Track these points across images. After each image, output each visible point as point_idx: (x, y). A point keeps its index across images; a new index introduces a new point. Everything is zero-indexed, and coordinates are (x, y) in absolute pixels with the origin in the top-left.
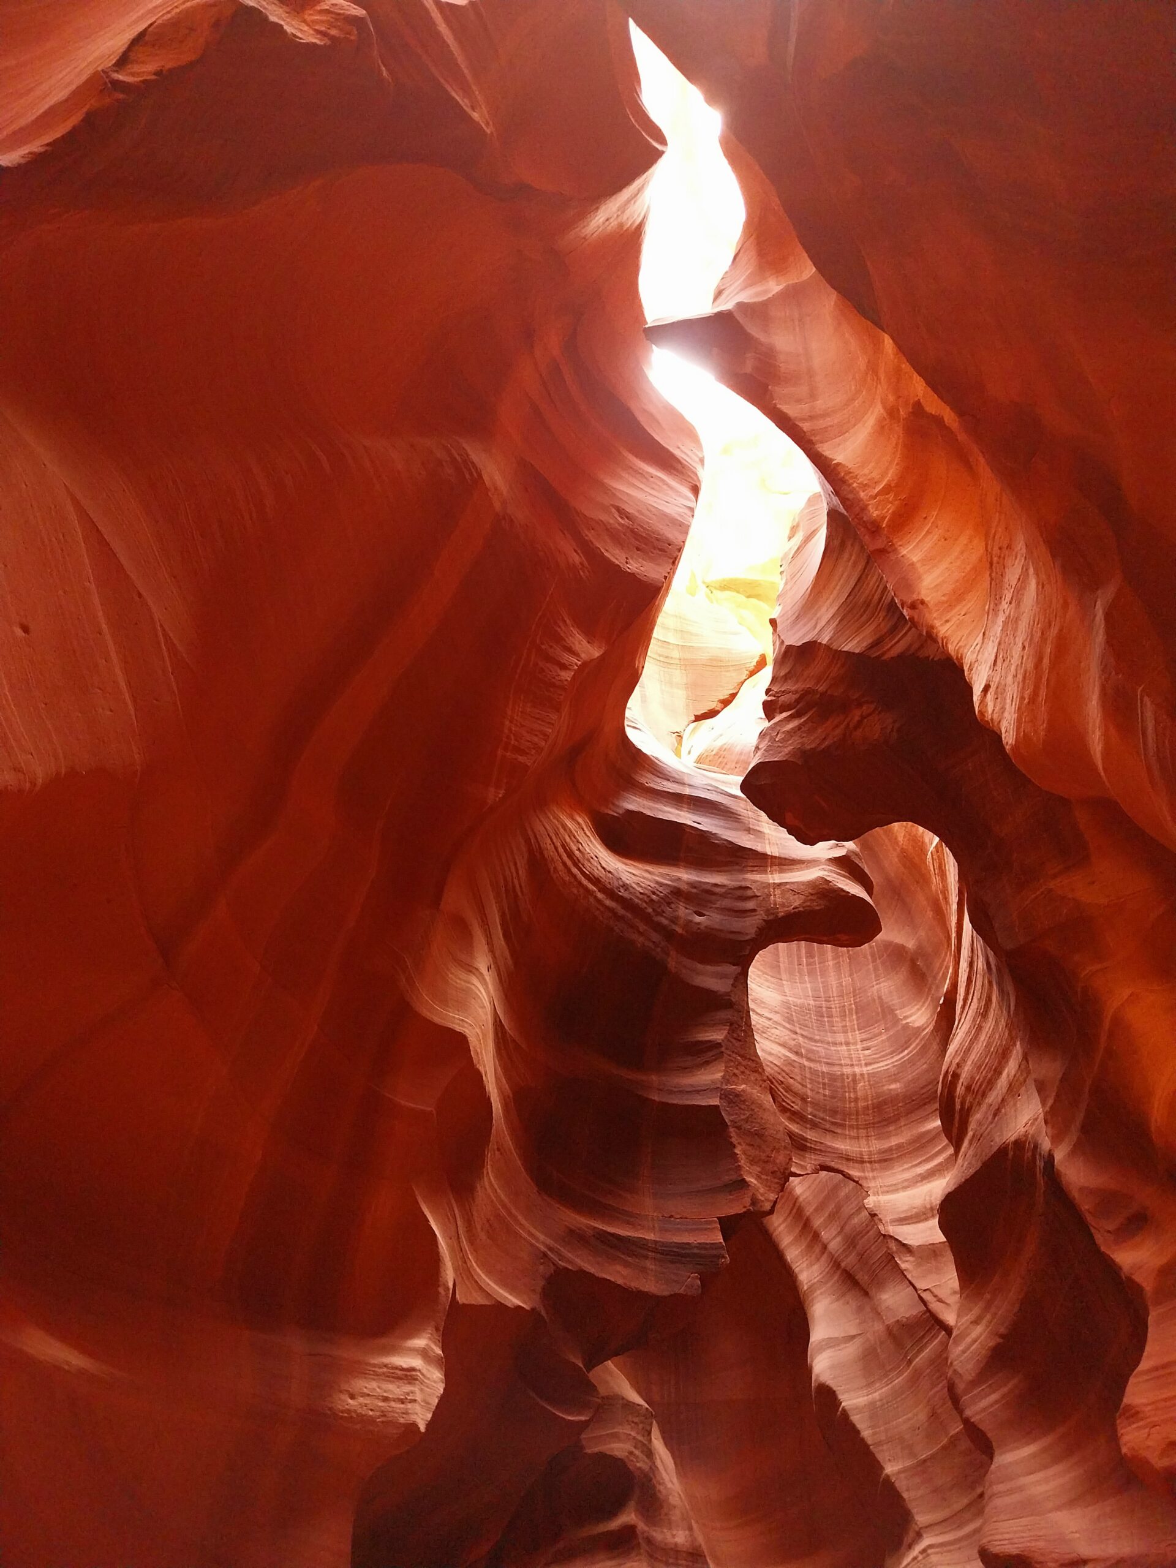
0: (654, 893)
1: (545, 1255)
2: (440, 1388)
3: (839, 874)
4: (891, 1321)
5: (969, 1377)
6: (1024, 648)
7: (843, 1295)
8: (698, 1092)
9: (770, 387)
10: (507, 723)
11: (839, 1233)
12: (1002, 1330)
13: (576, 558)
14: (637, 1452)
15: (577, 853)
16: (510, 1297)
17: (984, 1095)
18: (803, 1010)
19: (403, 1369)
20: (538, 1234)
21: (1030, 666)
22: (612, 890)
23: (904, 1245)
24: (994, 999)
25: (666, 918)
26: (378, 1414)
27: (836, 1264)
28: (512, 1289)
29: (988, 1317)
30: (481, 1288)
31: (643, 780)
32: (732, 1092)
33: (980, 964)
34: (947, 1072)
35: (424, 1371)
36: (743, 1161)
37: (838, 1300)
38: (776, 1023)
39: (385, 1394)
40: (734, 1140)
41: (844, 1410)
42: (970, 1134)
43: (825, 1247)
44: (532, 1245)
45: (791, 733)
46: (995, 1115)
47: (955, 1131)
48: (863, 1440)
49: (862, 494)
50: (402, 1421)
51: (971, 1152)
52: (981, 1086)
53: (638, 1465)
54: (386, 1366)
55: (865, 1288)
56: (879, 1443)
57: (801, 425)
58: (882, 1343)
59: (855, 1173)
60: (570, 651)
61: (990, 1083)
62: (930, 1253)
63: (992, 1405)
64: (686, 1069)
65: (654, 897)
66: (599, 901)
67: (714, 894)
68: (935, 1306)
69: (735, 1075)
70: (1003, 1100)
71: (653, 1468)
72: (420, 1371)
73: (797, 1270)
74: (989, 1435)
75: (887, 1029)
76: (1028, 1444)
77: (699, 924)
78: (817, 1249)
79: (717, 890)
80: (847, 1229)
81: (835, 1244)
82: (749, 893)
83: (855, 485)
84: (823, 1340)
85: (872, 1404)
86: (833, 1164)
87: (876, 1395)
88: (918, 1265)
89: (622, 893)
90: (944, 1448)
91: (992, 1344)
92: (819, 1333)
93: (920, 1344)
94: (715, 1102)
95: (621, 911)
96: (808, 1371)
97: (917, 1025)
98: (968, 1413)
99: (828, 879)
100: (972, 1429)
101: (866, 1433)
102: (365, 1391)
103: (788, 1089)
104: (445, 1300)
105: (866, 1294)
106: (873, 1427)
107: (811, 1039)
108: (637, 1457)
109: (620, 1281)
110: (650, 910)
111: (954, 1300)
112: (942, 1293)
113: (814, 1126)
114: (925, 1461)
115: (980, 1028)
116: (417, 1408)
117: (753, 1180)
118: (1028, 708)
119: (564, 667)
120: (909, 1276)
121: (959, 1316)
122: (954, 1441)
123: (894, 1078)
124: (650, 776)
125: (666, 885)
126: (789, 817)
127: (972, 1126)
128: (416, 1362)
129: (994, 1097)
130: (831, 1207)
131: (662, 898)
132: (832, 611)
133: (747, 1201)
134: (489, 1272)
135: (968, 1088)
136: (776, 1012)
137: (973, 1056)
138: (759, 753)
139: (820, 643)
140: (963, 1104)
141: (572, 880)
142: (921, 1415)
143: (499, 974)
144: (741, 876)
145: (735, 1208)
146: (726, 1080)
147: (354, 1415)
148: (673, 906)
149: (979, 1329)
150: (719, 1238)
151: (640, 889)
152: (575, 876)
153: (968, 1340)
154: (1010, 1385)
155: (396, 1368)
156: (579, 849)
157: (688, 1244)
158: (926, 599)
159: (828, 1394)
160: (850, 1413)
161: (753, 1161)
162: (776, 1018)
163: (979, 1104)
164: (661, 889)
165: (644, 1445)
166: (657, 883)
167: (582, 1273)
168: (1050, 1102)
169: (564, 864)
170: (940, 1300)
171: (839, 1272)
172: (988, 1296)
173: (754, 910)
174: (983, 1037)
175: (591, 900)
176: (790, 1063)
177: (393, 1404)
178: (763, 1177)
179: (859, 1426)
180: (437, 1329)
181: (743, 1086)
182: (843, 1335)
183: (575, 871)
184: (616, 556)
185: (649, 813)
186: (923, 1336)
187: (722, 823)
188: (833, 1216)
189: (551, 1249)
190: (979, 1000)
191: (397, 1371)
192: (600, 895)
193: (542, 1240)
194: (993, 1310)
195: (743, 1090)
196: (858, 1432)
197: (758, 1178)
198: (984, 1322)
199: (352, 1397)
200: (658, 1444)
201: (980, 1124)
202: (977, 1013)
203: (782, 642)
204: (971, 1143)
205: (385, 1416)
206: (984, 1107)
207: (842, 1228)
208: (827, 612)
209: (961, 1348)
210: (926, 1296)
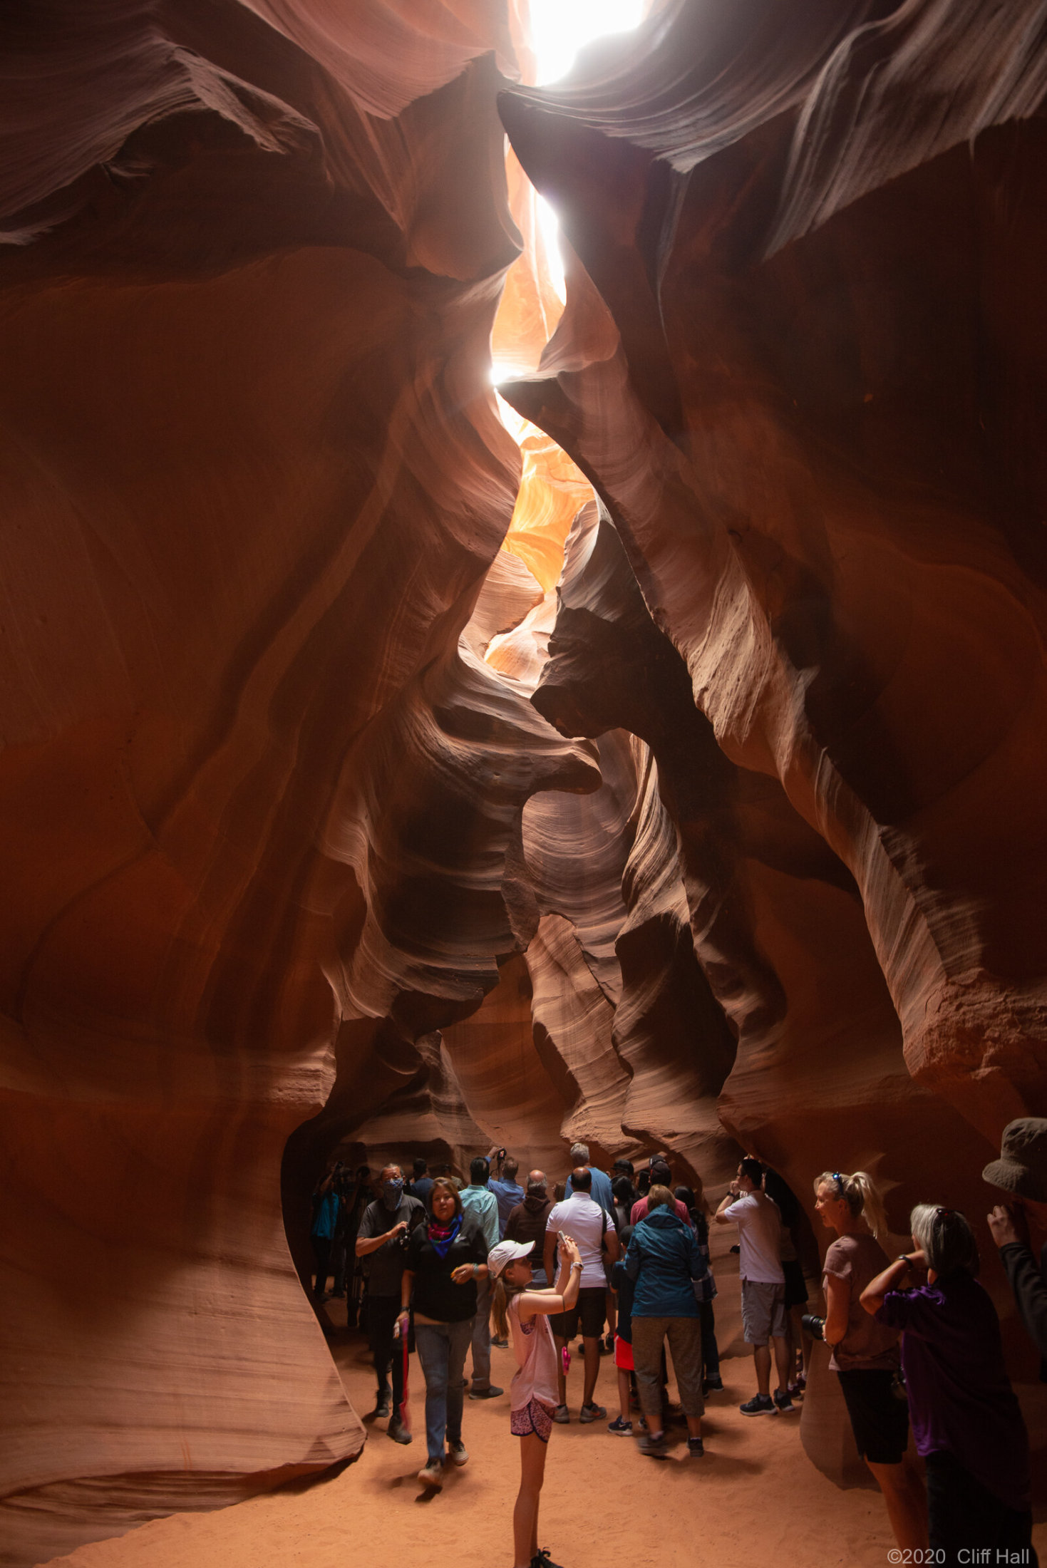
0: (470, 761)
1: (394, 984)
2: (334, 1079)
3: (582, 751)
4: (579, 990)
5: (624, 1034)
6: (739, 680)
7: (553, 975)
8: (489, 882)
9: (578, 440)
10: (385, 658)
11: (555, 941)
12: (645, 1011)
13: (436, 540)
14: (432, 1057)
15: (423, 736)
16: (374, 1012)
17: (650, 884)
18: (549, 820)
19: (311, 1071)
20: (390, 972)
21: (743, 693)
22: (443, 758)
23: (595, 958)
24: (662, 831)
25: (476, 777)
26: (297, 1099)
27: (551, 958)
28: (376, 1007)
30: (357, 1010)
31: (467, 686)
32: (508, 882)
33: (656, 809)
34: (629, 868)
35: (325, 1071)
36: (512, 923)
37: (550, 976)
38: (532, 829)
39: (301, 1087)
40: (508, 910)
41: (549, 1037)
42: (639, 904)
43: (545, 948)
44: (387, 979)
45: (565, 668)
46: (655, 896)
47: (629, 901)
48: (558, 1052)
49: (632, 527)
50: (311, 1102)
51: (638, 915)
52: (648, 879)
53: (432, 1063)
54: (301, 1069)
55: (566, 971)
56: (566, 1055)
57: (595, 470)
58: (573, 1002)
59: (568, 915)
60: (429, 606)
61: (654, 879)
62: (606, 963)
63: (635, 1050)
64: (483, 869)
65: (470, 764)
66: (436, 767)
67: (505, 761)
68: (608, 992)
69: (511, 872)
70: (660, 890)
71: (441, 1064)
72: (322, 1071)
73: (528, 959)
74: (632, 1065)
75: (594, 833)
76: (650, 1071)
77: (496, 780)
78: (541, 949)
79: (507, 759)
80: (559, 939)
81: (552, 947)
82: (528, 761)
83: (628, 520)
84: (541, 999)
85: (564, 1035)
86: (557, 910)
87: (567, 1029)
88: (600, 968)
89: (452, 762)
90: (602, 1058)
91: (638, 1018)
92: (538, 995)
93: (594, 1003)
94: (498, 888)
95: (450, 774)
96: (532, 1014)
97: (613, 831)
98: (622, 1053)
99: (576, 755)
100: (621, 1058)
101: (560, 1049)
102: (289, 1086)
103: (536, 868)
104: (336, 1025)
105: (566, 974)
106: (563, 1046)
107: (551, 838)
108: (431, 1059)
109: (438, 995)
110: (467, 772)
111: (619, 989)
112: (611, 984)
113: (549, 888)
114: (591, 1064)
115: (651, 846)
116: (321, 1094)
117: (517, 934)
118: (736, 720)
119: (425, 618)
120: (594, 974)
121: (622, 1000)
122: (607, 1054)
123: (596, 862)
124: (472, 683)
125: (478, 756)
126: (558, 721)
127: (641, 900)
128: (319, 1066)
129: (655, 886)
130: (551, 926)
131: (474, 764)
132: (597, 589)
133: (513, 946)
134: (361, 999)
135: (641, 878)
136: (533, 822)
137: (646, 861)
138: (544, 679)
139: (588, 611)
140: (637, 886)
141: (420, 755)
142: (590, 1040)
143: (372, 821)
144: (523, 751)
145: (505, 949)
146: (506, 875)
147: (282, 1101)
148: (481, 769)
149: (631, 1010)
150: (495, 967)
151: (461, 759)
152: (421, 752)
153: (626, 1014)
154: (645, 1040)
155: (308, 1070)
156: (425, 734)
157: (477, 971)
158: (668, 610)
159: (540, 1029)
160: (553, 1038)
161: (518, 922)
162: (533, 826)
163: (647, 888)
164: (474, 759)
165: (436, 1052)
166: (473, 754)
167: (415, 992)
168: (695, 910)
169: (415, 744)
170: (611, 989)
171: (553, 962)
172: (638, 992)
173: (529, 773)
174: (653, 851)
175: (431, 767)
176: (538, 852)
177: (306, 1093)
178: (523, 931)
179: (557, 1045)
180: (332, 1044)
181: (515, 879)
182: (552, 996)
183: (422, 748)
184: (462, 539)
185: (469, 707)
186: (596, 1000)
187: (513, 716)
188: (550, 933)
189: (398, 980)
190: (653, 829)
191: (309, 1073)
192: (436, 763)
193: (392, 974)
194: (641, 1000)
195: (515, 882)
196: (556, 1048)
197: (520, 932)
198: (636, 1005)
199: (280, 1090)
200: (444, 1051)
201: (645, 900)
202: (651, 837)
203: (563, 605)
204: (639, 909)
205: (300, 1100)
206: (649, 891)
207: (557, 938)
208: (594, 589)
209: (621, 1018)
210: (604, 986)
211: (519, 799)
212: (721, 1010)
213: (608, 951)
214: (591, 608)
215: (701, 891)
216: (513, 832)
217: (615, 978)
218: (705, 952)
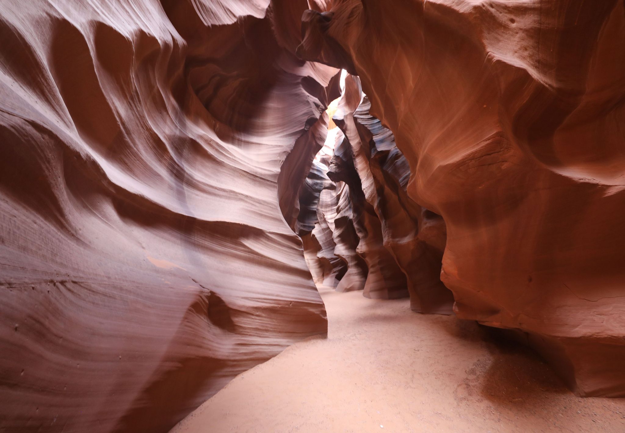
211: (319, 191)
212: (357, 235)
213: (333, 221)
214: (341, 156)
215: (356, 215)
216: (318, 198)
217: (333, 227)
218: (356, 226)
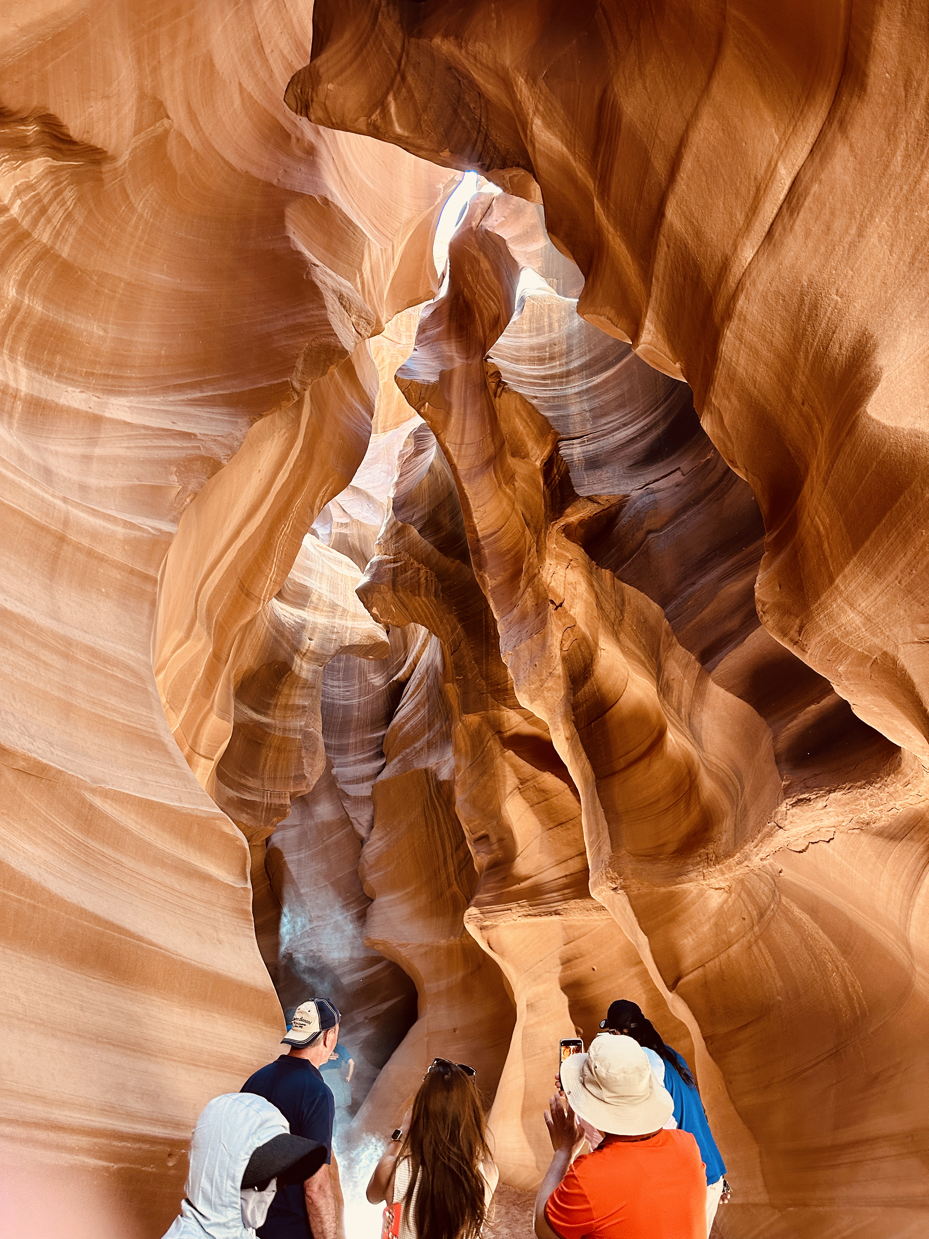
4: (318, 821)
8: (292, 730)
15: (267, 610)
17: (412, 743)
22: (276, 625)
23: (348, 795)
25: (295, 639)
29: (387, 838)
32: (307, 732)
36: (305, 765)
40: (304, 754)
41: (285, 861)
46: (416, 753)
52: (411, 738)
58: (310, 831)
61: (417, 739)
62: (359, 801)
63: (379, 876)
64: (287, 718)
65: (292, 629)
66: (270, 633)
67: (318, 628)
68: (357, 826)
69: (309, 723)
70: (421, 749)
74: (373, 890)
75: (359, 683)
77: (309, 644)
79: (320, 626)
82: (334, 630)
87: (301, 856)
88: (352, 805)
89: (281, 628)
91: (384, 850)
95: (279, 638)
99: (374, 629)
106: (298, 870)
110: (290, 636)
111: (366, 824)
112: (360, 820)
117: (308, 775)
123: (359, 709)
125: (299, 622)
126: (374, 610)
127: (404, 753)
129: (418, 745)
131: (296, 630)
133: (304, 786)
135: (405, 737)
141: (262, 621)
142: (324, 867)
144: (332, 620)
146: (305, 725)
148: (300, 634)
149: (379, 844)
150: (289, 802)
151: (287, 624)
153: (375, 847)
154: (388, 868)
160: (288, 863)
161: (309, 766)
163: (410, 745)
164: (293, 623)
166: (295, 621)
170: (360, 824)
172: (389, 829)
173: (336, 640)
179: (291, 868)
181: (312, 729)
183: (264, 617)
186: (336, 829)
192: (271, 629)
194: (389, 835)
201: (407, 755)
202: (416, 705)
204: (400, 761)
206: (411, 748)
210: (354, 821)
213: (364, 790)
216: (316, 688)
